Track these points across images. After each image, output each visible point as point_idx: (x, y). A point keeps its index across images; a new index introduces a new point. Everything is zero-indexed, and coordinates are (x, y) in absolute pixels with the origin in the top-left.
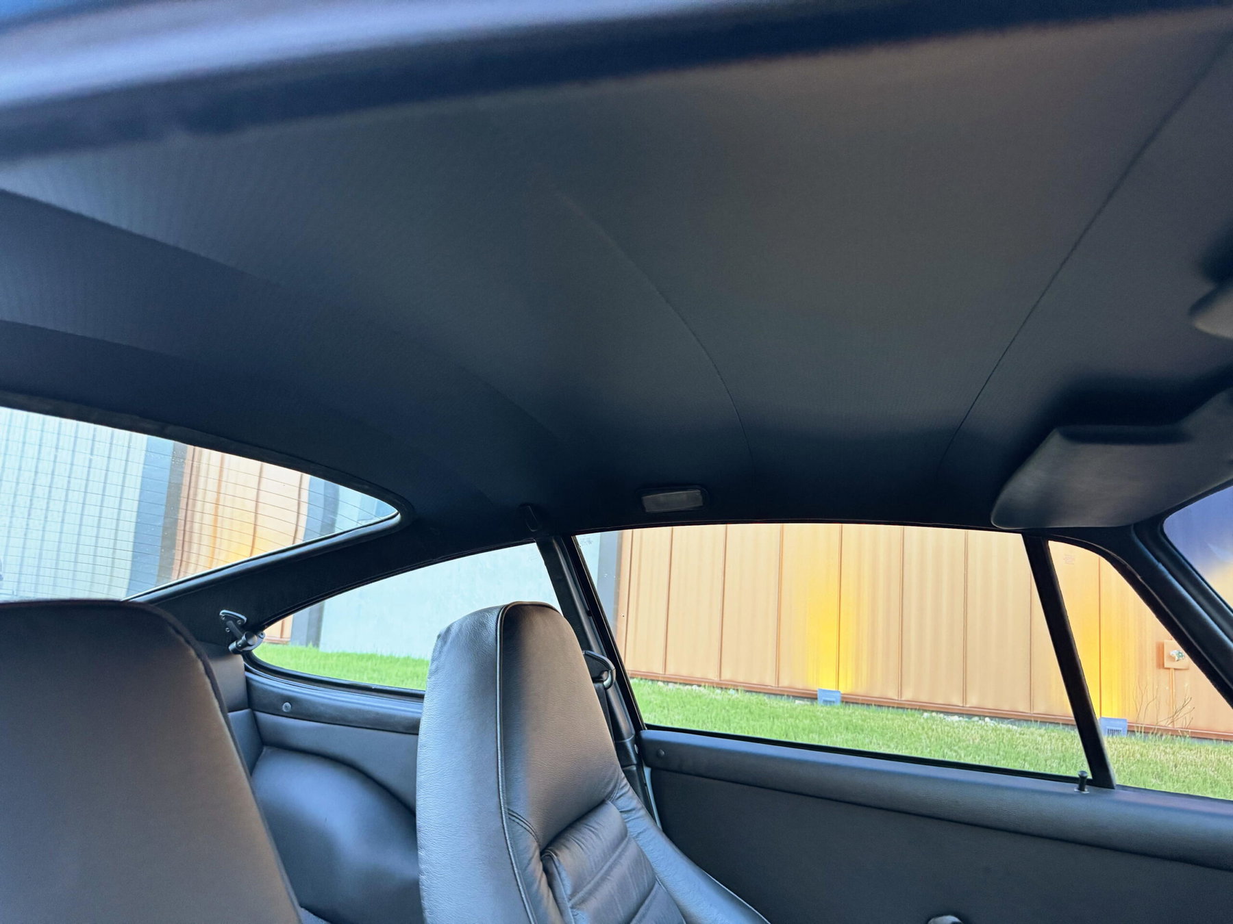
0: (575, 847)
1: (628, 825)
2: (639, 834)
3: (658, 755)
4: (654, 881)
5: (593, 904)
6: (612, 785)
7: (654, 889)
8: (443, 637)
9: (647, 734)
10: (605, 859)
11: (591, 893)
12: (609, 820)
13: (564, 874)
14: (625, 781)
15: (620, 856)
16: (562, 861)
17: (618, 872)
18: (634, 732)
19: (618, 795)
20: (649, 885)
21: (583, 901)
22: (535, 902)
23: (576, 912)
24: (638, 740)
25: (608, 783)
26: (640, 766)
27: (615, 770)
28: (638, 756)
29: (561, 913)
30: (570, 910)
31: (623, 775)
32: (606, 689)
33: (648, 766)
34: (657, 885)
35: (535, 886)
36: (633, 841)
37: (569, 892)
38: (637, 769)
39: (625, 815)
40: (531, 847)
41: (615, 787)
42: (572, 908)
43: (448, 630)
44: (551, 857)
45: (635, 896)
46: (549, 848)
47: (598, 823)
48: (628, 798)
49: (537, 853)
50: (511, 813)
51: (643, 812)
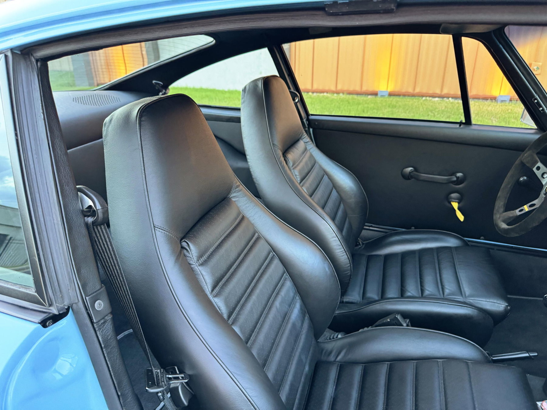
0: (292, 153)
1: (307, 146)
2: (310, 149)
3: (315, 124)
4: (315, 162)
5: (299, 168)
6: (301, 135)
7: (315, 165)
8: (244, 90)
9: (311, 117)
10: (301, 156)
11: (298, 165)
12: (301, 145)
13: (290, 161)
14: (305, 133)
15: (305, 155)
16: (289, 157)
17: (304, 160)
18: (306, 117)
19: (303, 138)
20: (314, 163)
21: (296, 167)
22: (283, 167)
23: (294, 170)
24: (308, 119)
25: (300, 134)
26: (309, 128)
27: (302, 130)
28: (308, 125)
29: (290, 170)
30: (292, 170)
31: (304, 131)
32: (296, 103)
33: (311, 128)
34: (316, 164)
35: (283, 163)
36: (309, 152)
37: (292, 165)
38: (308, 129)
39: (305, 144)
40: (280, 153)
41: (301, 136)
42: (293, 169)
43: (245, 88)
44: (286, 156)
45: (310, 166)
46: (285, 153)
47: (298, 147)
48: (306, 138)
49: (282, 155)
50: (273, 144)
51: (311, 142)
